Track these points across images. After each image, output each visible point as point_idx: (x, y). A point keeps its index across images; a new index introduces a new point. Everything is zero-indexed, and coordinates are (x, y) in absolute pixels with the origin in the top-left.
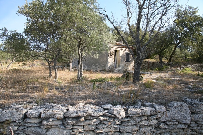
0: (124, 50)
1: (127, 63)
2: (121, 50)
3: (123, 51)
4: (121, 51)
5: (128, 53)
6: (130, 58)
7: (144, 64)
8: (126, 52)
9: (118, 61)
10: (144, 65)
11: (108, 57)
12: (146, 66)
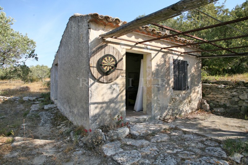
0: (166, 50)
1: (178, 92)
2: (153, 53)
3: (161, 54)
4: (153, 56)
5: (184, 62)
6: (189, 75)
7: (234, 93)
8: (175, 57)
9: (145, 101)
10: (233, 96)
11: (91, 81)
12: (244, 100)
